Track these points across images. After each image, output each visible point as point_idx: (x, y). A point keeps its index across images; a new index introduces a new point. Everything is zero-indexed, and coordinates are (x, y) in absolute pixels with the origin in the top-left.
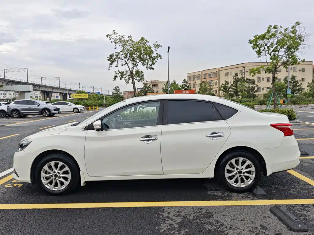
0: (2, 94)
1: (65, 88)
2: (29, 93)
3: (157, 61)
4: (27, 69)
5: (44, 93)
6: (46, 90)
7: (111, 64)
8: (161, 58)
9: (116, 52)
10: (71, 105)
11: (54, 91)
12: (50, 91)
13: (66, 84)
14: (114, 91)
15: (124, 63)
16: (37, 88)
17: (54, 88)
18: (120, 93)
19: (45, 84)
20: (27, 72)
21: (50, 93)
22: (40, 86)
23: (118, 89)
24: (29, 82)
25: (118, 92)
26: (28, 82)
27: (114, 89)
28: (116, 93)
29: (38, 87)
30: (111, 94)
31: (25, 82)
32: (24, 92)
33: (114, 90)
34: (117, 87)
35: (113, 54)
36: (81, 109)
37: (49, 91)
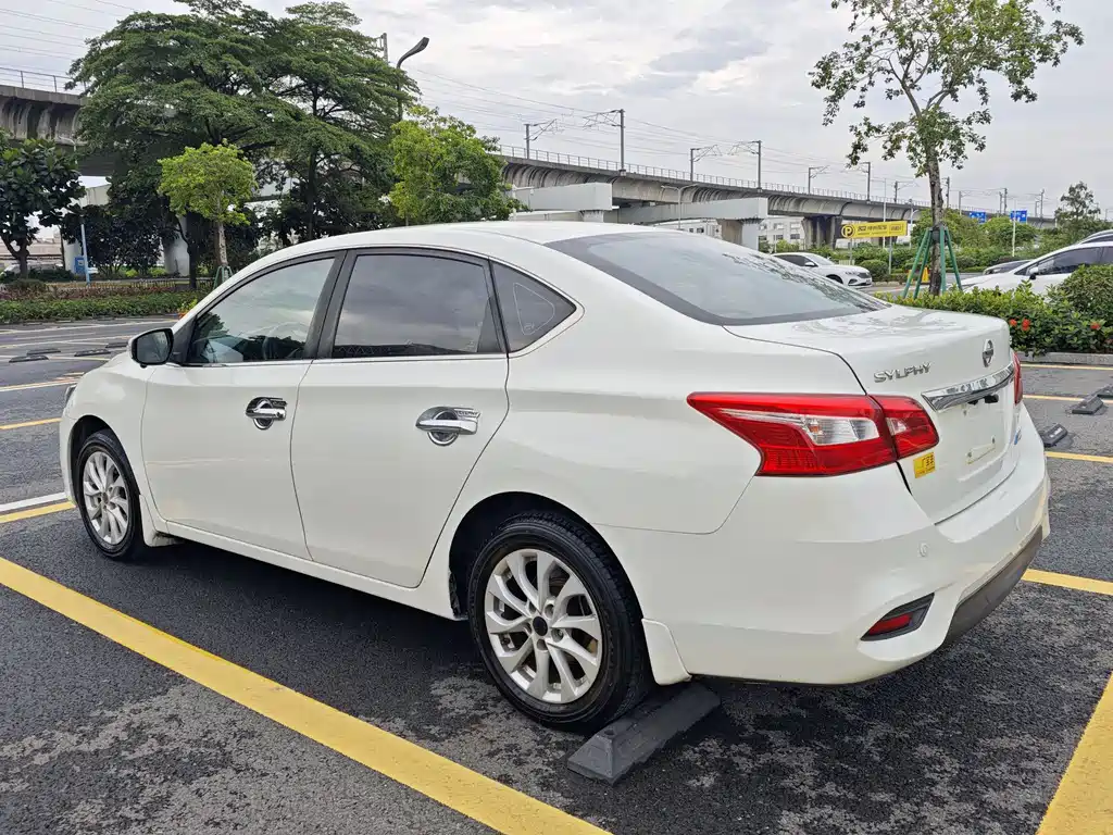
0: (695, 230)
1: (893, 202)
2: (756, 225)
3: (1061, 57)
4: (759, 142)
5: (814, 220)
6: (821, 211)
7: (833, 99)
8: (1080, 42)
9: (846, 45)
10: (816, 266)
11: (846, 213)
12: (832, 213)
13: (896, 186)
14: (1065, 202)
15: (896, 85)
16: (790, 207)
17: (847, 203)
18: (1090, 212)
19: (818, 190)
20: (759, 153)
21: (833, 221)
22: (800, 199)
23: (1083, 196)
24: (764, 187)
25: (1084, 206)
26: (759, 188)
27: (1067, 195)
28: (1072, 214)
29: (792, 204)
30: (1049, 213)
31: (752, 186)
32: (741, 222)
33: (1063, 198)
34: (1081, 186)
35: (836, 56)
36: (852, 281)
37: (831, 217)
